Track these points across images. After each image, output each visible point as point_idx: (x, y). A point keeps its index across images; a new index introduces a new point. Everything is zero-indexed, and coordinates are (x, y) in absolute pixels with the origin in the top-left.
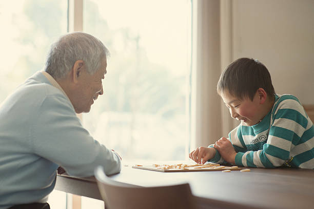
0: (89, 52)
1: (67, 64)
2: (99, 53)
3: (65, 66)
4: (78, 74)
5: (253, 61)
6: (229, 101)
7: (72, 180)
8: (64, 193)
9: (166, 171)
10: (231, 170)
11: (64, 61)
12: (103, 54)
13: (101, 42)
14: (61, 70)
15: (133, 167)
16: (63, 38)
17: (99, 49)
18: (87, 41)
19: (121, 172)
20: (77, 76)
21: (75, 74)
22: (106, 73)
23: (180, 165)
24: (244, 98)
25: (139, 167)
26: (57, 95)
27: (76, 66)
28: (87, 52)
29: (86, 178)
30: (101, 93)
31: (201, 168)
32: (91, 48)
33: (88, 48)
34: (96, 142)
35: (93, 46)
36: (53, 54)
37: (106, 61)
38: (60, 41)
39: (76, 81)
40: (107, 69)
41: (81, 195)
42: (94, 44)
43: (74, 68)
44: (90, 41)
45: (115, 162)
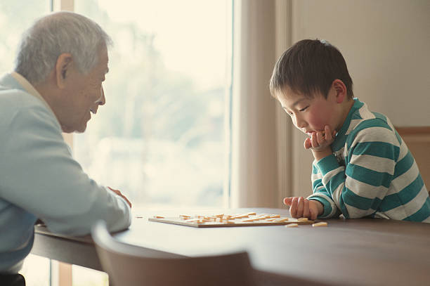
0: (79, 41)
1: (47, 61)
2: (95, 41)
3: (43, 62)
4: (64, 73)
5: (318, 42)
6: (292, 102)
7: (58, 241)
8: (47, 260)
9: (201, 226)
10: (299, 224)
11: (41, 56)
12: (101, 43)
13: (97, 25)
14: (39, 70)
15: (149, 220)
16: (40, 21)
17: (94, 36)
18: (76, 23)
19: (130, 228)
20: (62, 77)
21: (59, 73)
22: (108, 71)
23: (221, 217)
24: (315, 96)
25: (158, 220)
26: (36, 108)
27: (60, 62)
28: (77, 40)
29: (76, 237)
30: (102, 103)
31: (252, 221)
32: (82, 35)
33: (77, 33)
34: (93, 182)
35: (86, 31)
36: (25, 46)
37: (107, 54)
38: (36, 26)
39: (61, 85)
40: (109, 65)
41: (72, 263)
42: (87, 28)
43: (58, 66)
44: (80, 23)
45: (121, 211)
